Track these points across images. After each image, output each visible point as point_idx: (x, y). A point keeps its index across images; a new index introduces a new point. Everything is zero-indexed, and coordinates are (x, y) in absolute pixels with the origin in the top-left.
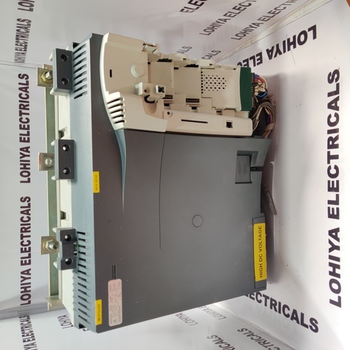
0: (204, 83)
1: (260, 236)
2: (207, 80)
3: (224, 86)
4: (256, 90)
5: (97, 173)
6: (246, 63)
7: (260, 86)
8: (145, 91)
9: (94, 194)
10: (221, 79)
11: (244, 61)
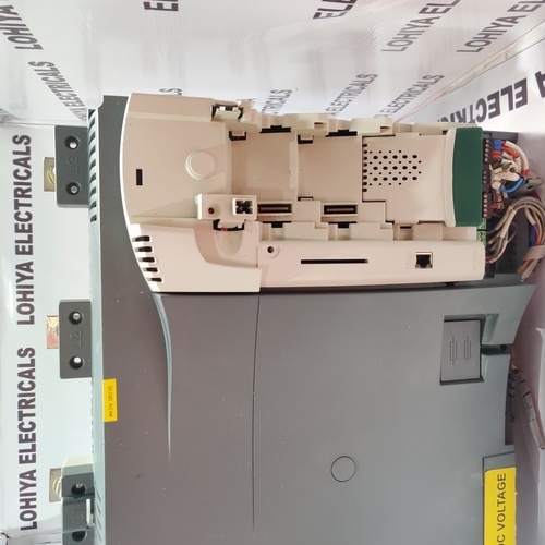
0: (370, 168)
1: (501, 496)
2: (376, 163)
3: (415, 173)
4: (496, 178)
5: (113, 382)
6: (493, 101)
7: (505, 168)
8: (211, 211)
9: (107, 424)
10: (410, 158)
11: (490, 98)
